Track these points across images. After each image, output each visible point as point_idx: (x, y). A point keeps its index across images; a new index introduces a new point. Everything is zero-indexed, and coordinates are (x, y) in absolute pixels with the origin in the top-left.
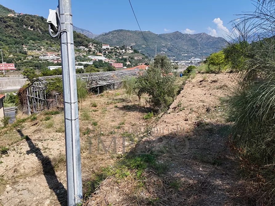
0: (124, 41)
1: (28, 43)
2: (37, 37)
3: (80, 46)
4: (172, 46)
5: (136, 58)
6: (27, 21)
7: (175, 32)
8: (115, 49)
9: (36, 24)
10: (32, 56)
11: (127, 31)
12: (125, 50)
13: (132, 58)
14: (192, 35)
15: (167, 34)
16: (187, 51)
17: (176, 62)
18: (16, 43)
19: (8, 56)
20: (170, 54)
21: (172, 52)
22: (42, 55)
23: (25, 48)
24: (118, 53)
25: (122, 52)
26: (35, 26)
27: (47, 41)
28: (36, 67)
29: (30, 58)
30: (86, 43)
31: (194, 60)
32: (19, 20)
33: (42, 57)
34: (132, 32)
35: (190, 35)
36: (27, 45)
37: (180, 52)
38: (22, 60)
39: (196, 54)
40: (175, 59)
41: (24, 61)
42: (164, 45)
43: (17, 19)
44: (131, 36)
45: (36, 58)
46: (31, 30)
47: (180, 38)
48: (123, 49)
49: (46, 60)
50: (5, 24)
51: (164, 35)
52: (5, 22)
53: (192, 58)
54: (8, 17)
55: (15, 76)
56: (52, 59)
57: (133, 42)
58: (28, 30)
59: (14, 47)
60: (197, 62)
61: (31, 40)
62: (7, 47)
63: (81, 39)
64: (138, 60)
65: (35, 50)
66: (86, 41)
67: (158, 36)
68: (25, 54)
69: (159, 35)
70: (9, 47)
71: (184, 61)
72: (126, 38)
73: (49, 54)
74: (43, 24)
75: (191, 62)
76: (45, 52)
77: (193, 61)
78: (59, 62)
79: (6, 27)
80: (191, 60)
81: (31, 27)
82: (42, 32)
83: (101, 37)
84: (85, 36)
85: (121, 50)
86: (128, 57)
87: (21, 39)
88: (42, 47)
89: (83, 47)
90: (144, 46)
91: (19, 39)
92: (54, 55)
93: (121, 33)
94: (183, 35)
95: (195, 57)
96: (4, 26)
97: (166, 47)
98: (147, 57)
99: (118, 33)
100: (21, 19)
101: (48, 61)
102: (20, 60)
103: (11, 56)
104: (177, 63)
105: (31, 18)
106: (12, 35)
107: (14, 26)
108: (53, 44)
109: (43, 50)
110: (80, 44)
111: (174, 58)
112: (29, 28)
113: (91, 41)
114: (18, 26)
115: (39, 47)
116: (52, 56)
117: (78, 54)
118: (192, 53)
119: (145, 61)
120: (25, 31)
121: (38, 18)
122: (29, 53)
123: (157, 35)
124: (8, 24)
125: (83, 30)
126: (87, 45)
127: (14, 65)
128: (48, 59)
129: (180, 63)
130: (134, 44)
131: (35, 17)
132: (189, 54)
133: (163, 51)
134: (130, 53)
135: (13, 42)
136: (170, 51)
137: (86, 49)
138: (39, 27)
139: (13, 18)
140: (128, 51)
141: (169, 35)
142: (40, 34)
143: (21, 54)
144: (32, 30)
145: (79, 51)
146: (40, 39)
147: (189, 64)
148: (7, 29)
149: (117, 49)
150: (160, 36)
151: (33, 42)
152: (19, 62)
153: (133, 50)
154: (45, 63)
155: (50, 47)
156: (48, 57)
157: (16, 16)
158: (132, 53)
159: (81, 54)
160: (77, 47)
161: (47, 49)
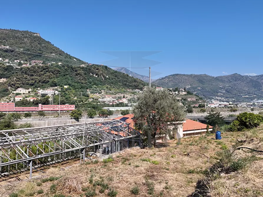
0: (179, 84)
1: (92, 88)
2: (100, 82)
3: (136, 89)
4: (230, 88)
5: (189, 100)
6: (93, 70)
7: (233, 74)
8: (169, 91)
9: (100, 72)
10: (93, 98)
11: (183, 75)
12: (178, 92)
13: (184, 100)
14: (253, 76)
15: (224, 76)
16: (248, 93)
17: (236, 103)
18: (82, 87)
19: (73, 98)
20: (228, 96)
21: (231, 93)
22: (101, 97)
23: (88, 92)
24: (171, 94)
25: (175, 94)
26: (99, 73)
27: (108, 86)
28: (93, 108)
29: (91, 100)
30: (142, 86)
31: (257, 101)
32: (87, 69)
33: (100, 100)
34: (187, 75)
35: (251, 76)
36: (90, 90)
37: (240, 94)
38: (84, 101)
39: (260, 96)
40: (235, 101)
41: (85, 103)
42: (221, 87)
43: (86, 68)
44: (186, 79)
45: (96, 100)
46: (95, 77)
47: (239, 80)
48: (176, 91)
49: (104, 102)
50: (76, 72)
51: (221, 77)
52: (76, 71)
53: (254, 99)
54: (79, 67)
55: (67, 116)
56: (108, 101)
57: (188, 85)
58: (94, 77)
59: (80, 91)
60: (260, 104)
61: (94, 85)
62: (74, 91)
63: (136, 83)
64: (191, 101)
65: (96, 93)
66: (142, 84)
67: (215, 79)
68: (87, 97)
69: (217, 77)
70: (75, 91)
71: (245, 103)
72: (181, 81)
73: (107, 96)
74: (106, 71)
75: (253, 104)
76: (104, 95)
77: (256, 103)
78: (114, 103)
79: (76, 75)
80: (253, 102)
81: (96, 75)
82: (104, 78)
83: (158, 81)
84: (141, 80)
85: (174, 92)
86: (181, 98)
87: (86, 85)
88: (103, 91)
89: (138, 90)
90: (200, 88)
91: (85, 84)
92: (111, 98)
93: (177, 77)
94: (243, 77)
95: (258, 99)
96: (75, 74)
97: (224, 89)
98: (201, 99)
99: (174, 77)
100: (89, 68)
101: (105, 102)
102: (81, 102)
103: (76, 98)
104: (236, 105)
105: (97, 67)
106: (79, 81)
107: (82, 74)
108: (112, 88)
109: (103, 93)
110: (136, 87)
111: (234, 99)
112: (94, 76)
113: (146, 85)
114: (85, 74)
115: (101, 91)
116: (109, 98)
117: (133, 96)
118: (254, 94)
119: (198, 103)
120: (91, 77)
121: (103, 67)
122: (91, 96)
123: (214, 77)
124: (78, 72)
125: (143, 76)
126: (142, 88)
127: (74, 107)
128: (105, 101)
129: (240, 105)
130: (189, 87)
131: (100, 66)
132: (250, 95)
133: (221, 93)
134: (183, 94)
135: (80, 86)
136: (228, 92)
137: (141, 91)
138: (102, 74)
139: (83, 68)
140: (181, 93)
141: (227, 77)
142: (103, 80)
143: (84, 97)
144: (97, 76)
145: (134, 94)
146: (102, 83)
147: (251, 106)
148: (77, 76)
149: (170, 91)
150: (217, 79)
151: (96, 87)
152: (80, 103)
153: (186, 91)
154: (102, 104)
155: (109, 91)
156: (106, 99)
157: (86, 66)
158: (185, 95)
159: (136, 97)
160: (132, 90)
161: (107, 93)
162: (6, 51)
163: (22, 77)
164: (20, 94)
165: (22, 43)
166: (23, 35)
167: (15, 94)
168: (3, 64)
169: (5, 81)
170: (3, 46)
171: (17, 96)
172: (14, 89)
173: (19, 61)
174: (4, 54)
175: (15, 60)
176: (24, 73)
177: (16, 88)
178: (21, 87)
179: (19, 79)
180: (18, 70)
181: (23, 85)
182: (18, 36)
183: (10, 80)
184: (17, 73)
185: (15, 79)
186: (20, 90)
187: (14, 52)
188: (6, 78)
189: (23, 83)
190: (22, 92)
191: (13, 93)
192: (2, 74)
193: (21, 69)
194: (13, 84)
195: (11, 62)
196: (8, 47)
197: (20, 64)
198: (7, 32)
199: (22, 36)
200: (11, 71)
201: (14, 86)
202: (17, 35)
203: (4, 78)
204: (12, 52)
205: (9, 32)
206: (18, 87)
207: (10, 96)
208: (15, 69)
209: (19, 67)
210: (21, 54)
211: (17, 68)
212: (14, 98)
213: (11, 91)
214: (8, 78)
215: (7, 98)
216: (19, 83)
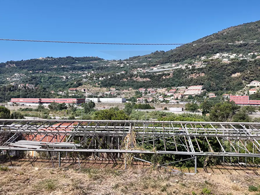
162: (240, 46)
163: (256, 70)
164: (254, 87)
165: (256, 34)
166: (257, 25)
167: (249, 88)
168: (237, 59)
169: (239, 75)
170: (237, 42)
171: (251, 89)
172: (247, 82)
173: (252, 54)
174: (238, 49)
175: (249, 53)
176: (258, 65)
177: (250, 81)
178: (255, 80)
179: (253, 71)
180: (251, 62)
181: (257, 77)
182: (252, 28)
183: (244, 74)
184: (250, 66)
185: (249, 72)
186: (254, 83)
187: (247, 46)
188: (240, 72)
189: (257, 76)
190: (256, 85)
191: (247, 87)
192: (236, 69)
193: (255, 61)
194: (246, 78)
195: (244, 56)
196: (241, 42)
197: (254, 56)
198: (241, 27)
199: (256, 27)
200: (244, 65)
201: (248, 79)
202: (250, 28)
203: (238, 72)
204: (245, 46)
205: (243, 27)
206: (252, 80)
207: (244, 90)
208: (248, 62)
209: (253, 60)
210: (254, 45)
211: (251, 61)
212: (248, 92)
213: (245, 84)
214: (242, 72)
215: (242, 92)
216: (253, 75)
